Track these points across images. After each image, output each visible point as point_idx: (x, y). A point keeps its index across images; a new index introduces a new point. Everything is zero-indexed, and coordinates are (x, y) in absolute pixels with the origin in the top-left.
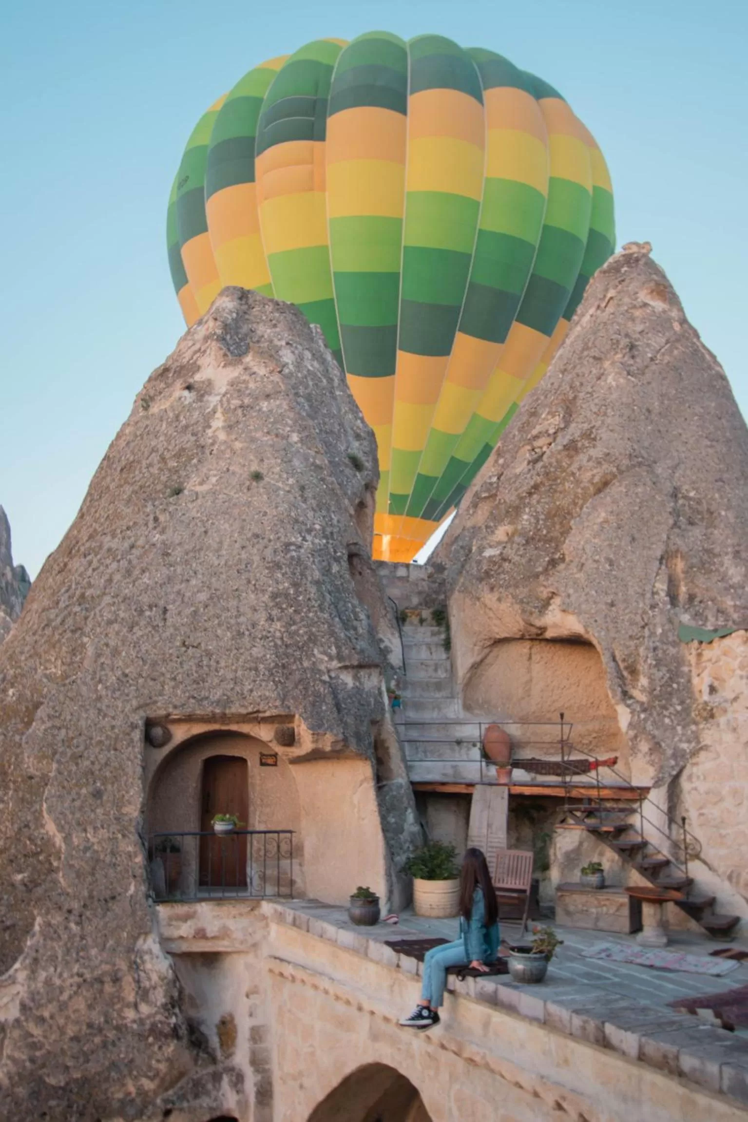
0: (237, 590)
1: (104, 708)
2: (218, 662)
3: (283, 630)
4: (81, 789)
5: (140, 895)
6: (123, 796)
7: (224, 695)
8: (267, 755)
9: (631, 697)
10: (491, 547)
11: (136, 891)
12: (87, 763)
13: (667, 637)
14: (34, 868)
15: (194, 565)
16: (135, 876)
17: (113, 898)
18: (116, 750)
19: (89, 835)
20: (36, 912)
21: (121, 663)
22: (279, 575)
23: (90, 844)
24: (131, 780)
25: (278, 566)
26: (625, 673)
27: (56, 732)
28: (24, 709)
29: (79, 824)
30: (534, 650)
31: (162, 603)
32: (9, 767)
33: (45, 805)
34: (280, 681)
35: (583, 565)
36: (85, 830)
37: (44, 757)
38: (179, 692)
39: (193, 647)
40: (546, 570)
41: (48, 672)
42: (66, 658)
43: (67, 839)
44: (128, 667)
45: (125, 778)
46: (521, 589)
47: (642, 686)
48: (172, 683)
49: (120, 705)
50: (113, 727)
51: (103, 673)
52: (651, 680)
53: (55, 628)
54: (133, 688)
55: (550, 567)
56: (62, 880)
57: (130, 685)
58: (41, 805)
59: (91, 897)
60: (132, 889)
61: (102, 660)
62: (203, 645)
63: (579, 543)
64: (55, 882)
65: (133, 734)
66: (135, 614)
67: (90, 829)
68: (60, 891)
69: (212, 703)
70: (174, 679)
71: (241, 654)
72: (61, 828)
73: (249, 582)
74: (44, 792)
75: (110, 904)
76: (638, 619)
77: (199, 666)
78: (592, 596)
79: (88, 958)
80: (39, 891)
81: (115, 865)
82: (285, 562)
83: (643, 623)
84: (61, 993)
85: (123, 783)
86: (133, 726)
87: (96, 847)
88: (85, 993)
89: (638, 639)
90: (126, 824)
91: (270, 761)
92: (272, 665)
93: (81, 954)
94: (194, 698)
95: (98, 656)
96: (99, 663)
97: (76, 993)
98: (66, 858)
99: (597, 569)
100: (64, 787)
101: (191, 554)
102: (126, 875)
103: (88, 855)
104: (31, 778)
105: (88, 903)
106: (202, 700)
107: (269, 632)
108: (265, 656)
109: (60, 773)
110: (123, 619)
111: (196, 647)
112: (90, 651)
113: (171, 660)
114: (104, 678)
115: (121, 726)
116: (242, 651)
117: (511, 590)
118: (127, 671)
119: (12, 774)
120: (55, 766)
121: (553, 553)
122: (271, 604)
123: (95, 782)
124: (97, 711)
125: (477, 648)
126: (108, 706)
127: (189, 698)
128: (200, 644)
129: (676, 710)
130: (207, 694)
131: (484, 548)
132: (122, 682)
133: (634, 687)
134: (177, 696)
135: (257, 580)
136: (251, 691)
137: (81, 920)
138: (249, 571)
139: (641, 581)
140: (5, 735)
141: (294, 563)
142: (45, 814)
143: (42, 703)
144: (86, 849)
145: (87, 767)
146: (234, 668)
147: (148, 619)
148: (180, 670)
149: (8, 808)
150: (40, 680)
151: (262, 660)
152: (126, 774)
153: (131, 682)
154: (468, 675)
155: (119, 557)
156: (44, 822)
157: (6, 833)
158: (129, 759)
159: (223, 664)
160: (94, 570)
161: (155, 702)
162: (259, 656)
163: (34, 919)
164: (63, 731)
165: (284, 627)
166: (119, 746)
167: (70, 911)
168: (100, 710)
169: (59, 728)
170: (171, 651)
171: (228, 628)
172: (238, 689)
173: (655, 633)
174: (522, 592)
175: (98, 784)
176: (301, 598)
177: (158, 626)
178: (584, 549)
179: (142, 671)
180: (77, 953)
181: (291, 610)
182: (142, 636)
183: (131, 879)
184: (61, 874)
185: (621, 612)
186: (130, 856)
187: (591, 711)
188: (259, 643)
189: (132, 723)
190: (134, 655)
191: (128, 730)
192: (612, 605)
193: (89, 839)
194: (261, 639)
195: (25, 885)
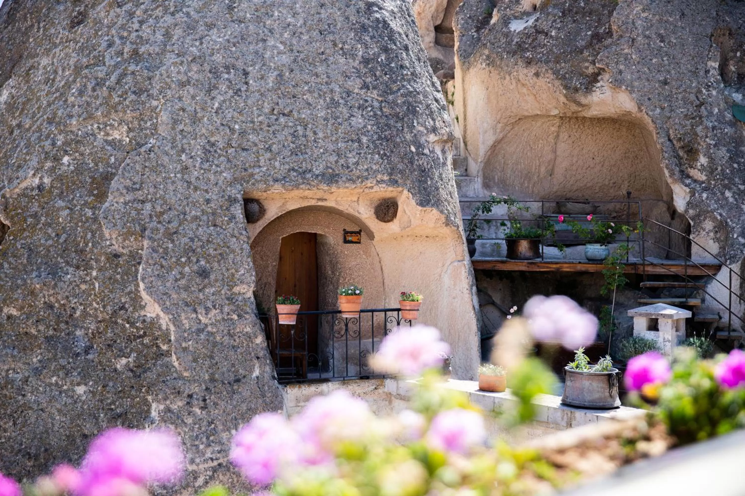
0: (323, 53)
1: (193, 180)
2: (315, 133)
3: (380, 99)
4: (184, 268)
5: (267, 376)
6: (233, 275)
7: (328, 167)
8: (352, 233)
9: (688, 177)
10: (516, 18)
11: (262, 372)
12: (185, 240)
13: (724, 117)
14: (139, 353)
15: (268, 22)
16: (258, 358)
17: (238, 381)
18: (215, 225)
19: (200, 316)
20: (150, 398)
21: (204, 131)
22: (367, 38)
23: (202, 326)
24: (239, 258)
25: (364, 28)
26: (681, 153)
27: (140, 206)
28: (89, 180)
29: (187, 305)
30: (563, 129)
31: (240, 64)
32: (87, 245)
33: (142, 286)
34: (385, 155)
35: (633, 40)
36: (195, 311)
37: (130, 233)
38: (277, 164)
39: (284, 114)
40: (590, 45)
41: (110, 138)
42: (132, 122)
43: (176, 321)
44: (212, 134)
45: (232, 256)
46: (563, 65)
47: (702, 165)
48: (268, 155)
49: (212, 177)
50: (208, 201)
51: (185, 141)
52: (711, 159)
53: (111, 89)
54: (222, 158)
55: (595, 41)
56: (176, 364)
57: (220, 156)
58: (138, 285)
59: (212, 380)
60: (257, 373)
61: (181, 127)
62: (295, 113)
63: (627, 16)
64: (168, 366)
65: (232, 209)
66: (210, 75)
67: (201, 310)
68: (175, 375)
69: (317, 176)
70: (269, 149)
71: (340, 124)
72: (166, 310)
73: (335, 45)
74: (137, 271)
75: (235, 387)
76: (692, 97)
77: (294, 135)
78: (644, 73)
79: (220, 442)
80: (151, 376)
81: (233, 347)
82: (371, 24)
83: (698, 102)
84: (195, 478)
85: (230, 261)
86: (232, 201)
87: (209, 329)
88: (221, 477)
89: (693, 118)
90: (241, 304)
91: (354, 239)
92: (375, 137)
93: (212, 438)
94: (293, 169)
95: (175, 122)
96: (178, 130)
97: (212, 478)
98: (177, 340)
99: (649, 44)
100: (162, 266)
101: (263, 10)
102: (248, 357)
103: (202, 336)
104: (117, 256)
105: (211, 386)
106: (304, 172)
107: (366, 101)
108: (365, 126)
109: (154, 250)
110: (197, 81)
111: (289, 116)
112: (164, 117)
113: (261, 129)
114: (186, 146)
115: (217, 200)
116: (340, 120)
117: (551, 65)
118: (212, 139)
119: (92, 251)
120: (146, 243)
121: (596, 27)
122: (364, 71)
123: (198, 261)
124: (185, 185)
125: (500, 126)
126: (198, 178)
127: (289, 170)
128: (291, 111)
129: (739, 189)
130: (309, 167)
131: (509, 19)
132: (210, 152)
133: (691, 167)
134: (275, 168)
135: (344, 43)
136: (357, 163)
137: (206, 404)
138: (333, 33)
139: (693, 59)
140: (71, 209)
141: (380, 25)
142: (144, 294)
143: (114, 175)
144: (200, 331)
145: (185, 244)
146: (334, 139)
147: (227, 83)
148: (275, 140)
149: (94, 289)
150: (103, 148)
151: (363, 131)
152: (233, 251)
153: (219, 151)
154: (489, 153)
155: (172, 9)
156: (143, 303)
157: (96, 317)
158: (233, 236)
159: (321, 135)
160: (141, 23)
161: (252, 175)
162: (360, 126)
163: (149, 406)
164: (148, 206)
165: (381, 96)
166: (219, 221)
167: (190, 396)
168: (189, 183)
169: (143, 202)
170: (260, 118)
171: (320, 95)
172: (342, 161)
173: (712, 113)
174: (564, 67)
175: (203, 263)
176: (393, 65)
177: (240, 90)
178: (633, 23)
179: (230, 140)
180: (208, 438)
181: (386, 78)
182: (224, 101)
183: (256, 361)
184: (174, 357)
185: (674, 91)
186: (250, 337)
187: (611, 191)
188: (358, 113)
189: (230, 197)
190: (219, 122)
191: (227, 204)
192: (665, 83)
193: (200, 320)
194: (359, 108)
195: (132, 371)
